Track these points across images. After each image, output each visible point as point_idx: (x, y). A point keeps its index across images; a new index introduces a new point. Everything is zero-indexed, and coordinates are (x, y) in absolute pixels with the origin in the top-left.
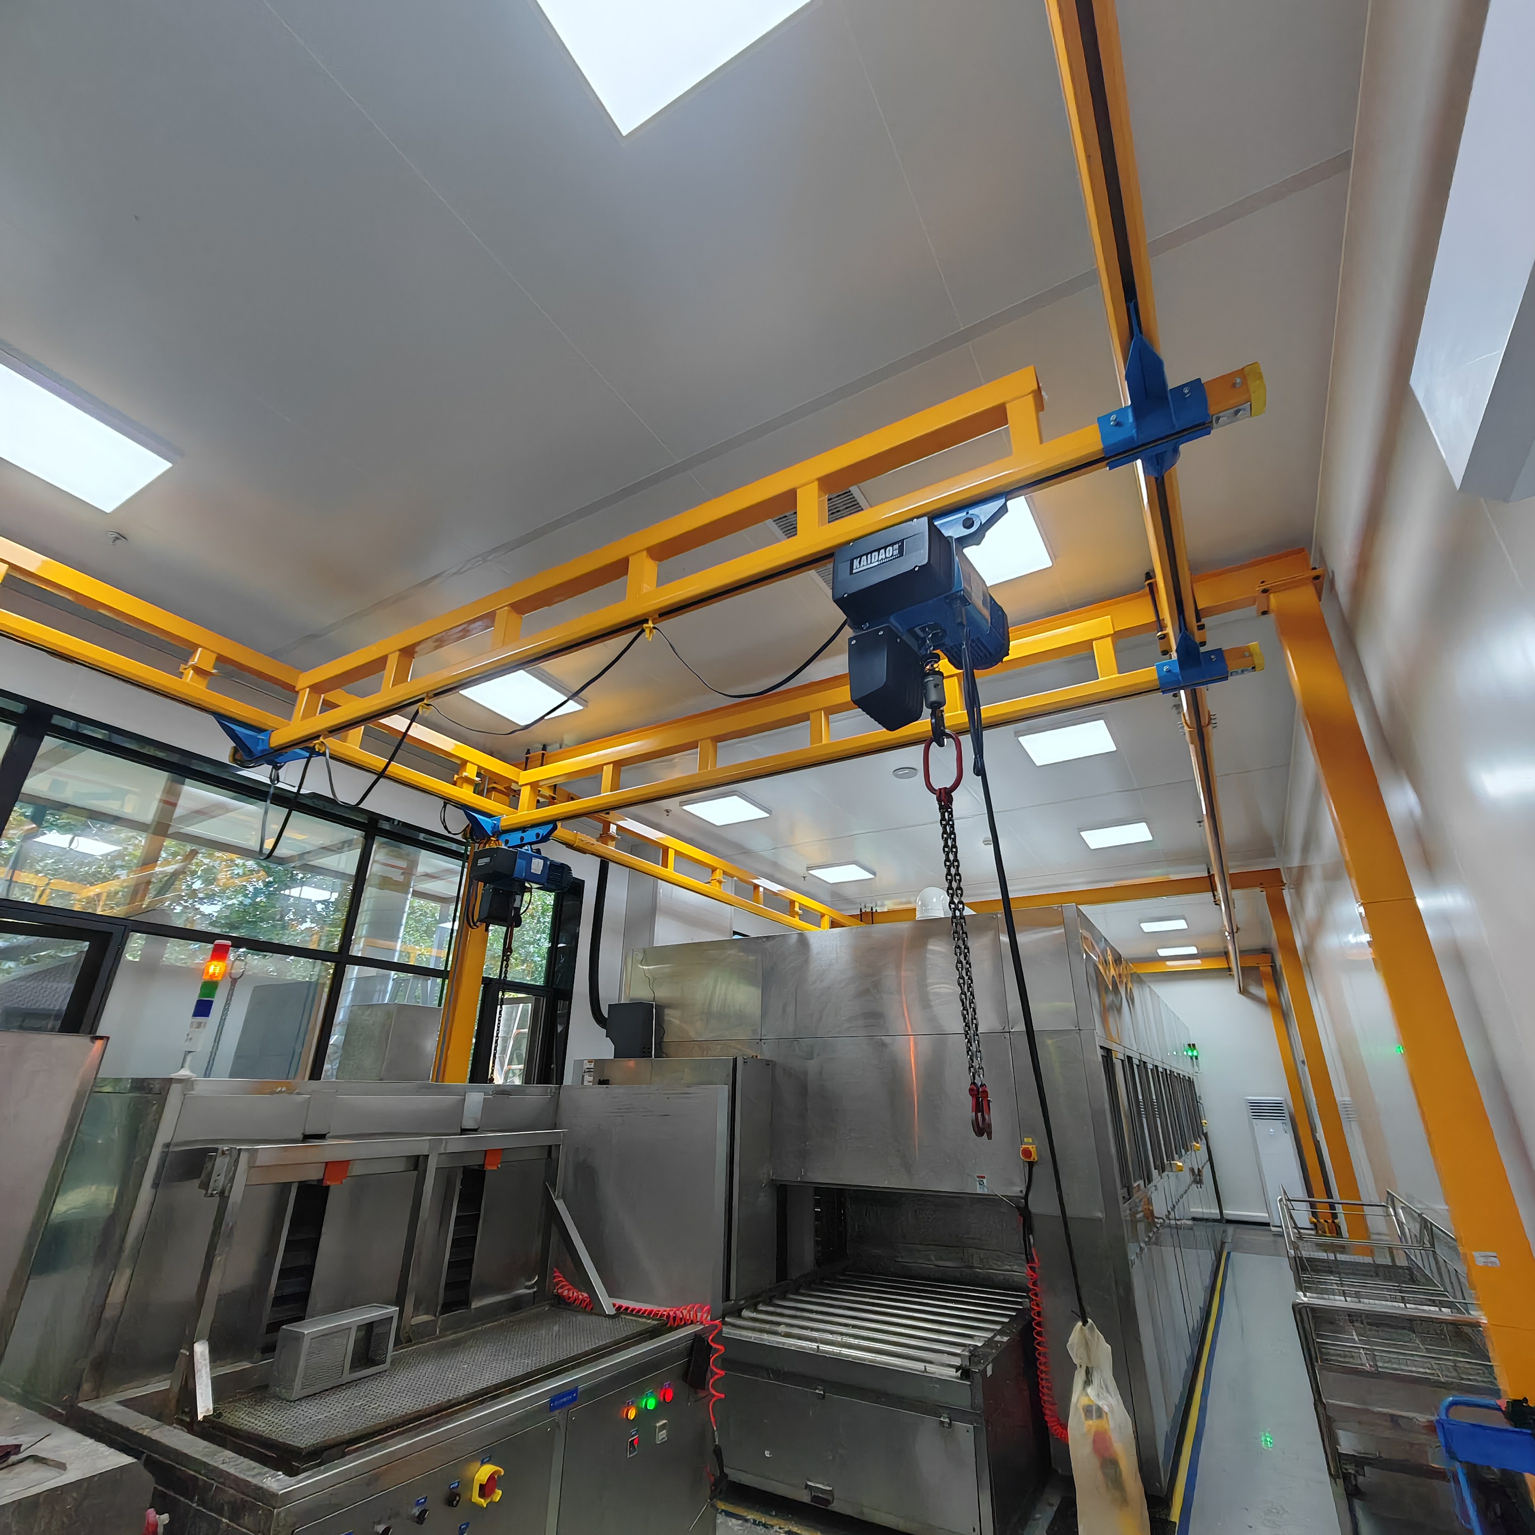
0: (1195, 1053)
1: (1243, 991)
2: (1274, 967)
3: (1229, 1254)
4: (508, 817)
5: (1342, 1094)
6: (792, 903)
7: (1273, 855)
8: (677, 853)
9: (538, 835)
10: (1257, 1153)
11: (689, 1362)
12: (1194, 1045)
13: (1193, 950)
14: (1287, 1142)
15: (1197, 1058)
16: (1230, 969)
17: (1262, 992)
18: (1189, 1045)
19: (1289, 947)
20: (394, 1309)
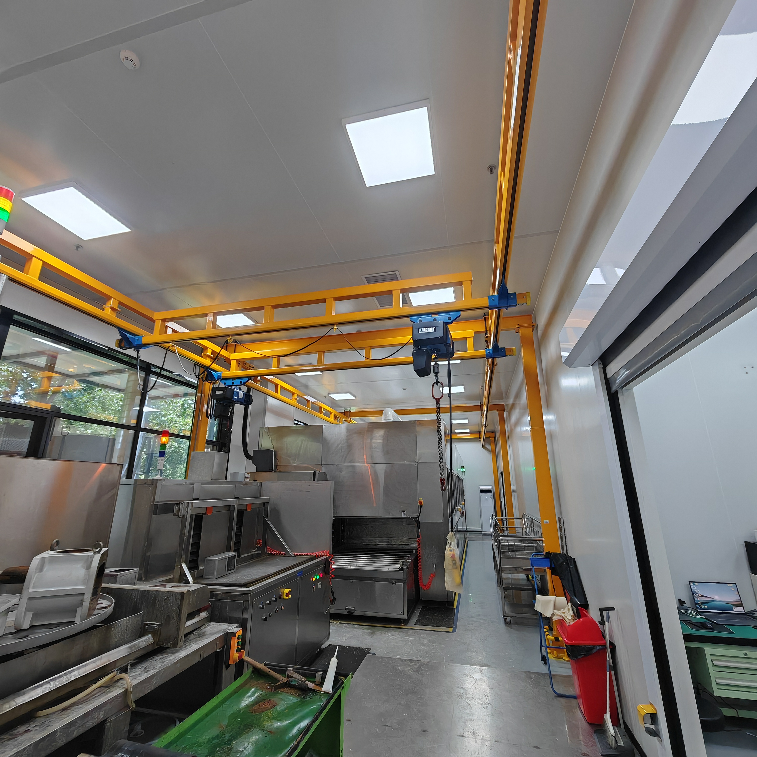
0: (464, 470)
1: (483, 447)
2: (495, 438)
3: (468, 541)
4: (224, 373)
5: (513, 485)
6: (321, 408)
7: (502, 399)
8: (281, 387)
9: (241, 382)
10: (480, 506)
11: (325, 566)
12: (464, 467)
13: (468, 431)
14: (491, 501)
15: (464, 472)
16: (480, 438)
17: (489, 447)
18: (462, 467)
19: (503, 433)
20: (235, 554)
